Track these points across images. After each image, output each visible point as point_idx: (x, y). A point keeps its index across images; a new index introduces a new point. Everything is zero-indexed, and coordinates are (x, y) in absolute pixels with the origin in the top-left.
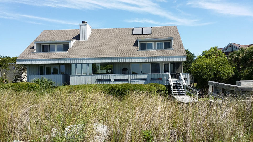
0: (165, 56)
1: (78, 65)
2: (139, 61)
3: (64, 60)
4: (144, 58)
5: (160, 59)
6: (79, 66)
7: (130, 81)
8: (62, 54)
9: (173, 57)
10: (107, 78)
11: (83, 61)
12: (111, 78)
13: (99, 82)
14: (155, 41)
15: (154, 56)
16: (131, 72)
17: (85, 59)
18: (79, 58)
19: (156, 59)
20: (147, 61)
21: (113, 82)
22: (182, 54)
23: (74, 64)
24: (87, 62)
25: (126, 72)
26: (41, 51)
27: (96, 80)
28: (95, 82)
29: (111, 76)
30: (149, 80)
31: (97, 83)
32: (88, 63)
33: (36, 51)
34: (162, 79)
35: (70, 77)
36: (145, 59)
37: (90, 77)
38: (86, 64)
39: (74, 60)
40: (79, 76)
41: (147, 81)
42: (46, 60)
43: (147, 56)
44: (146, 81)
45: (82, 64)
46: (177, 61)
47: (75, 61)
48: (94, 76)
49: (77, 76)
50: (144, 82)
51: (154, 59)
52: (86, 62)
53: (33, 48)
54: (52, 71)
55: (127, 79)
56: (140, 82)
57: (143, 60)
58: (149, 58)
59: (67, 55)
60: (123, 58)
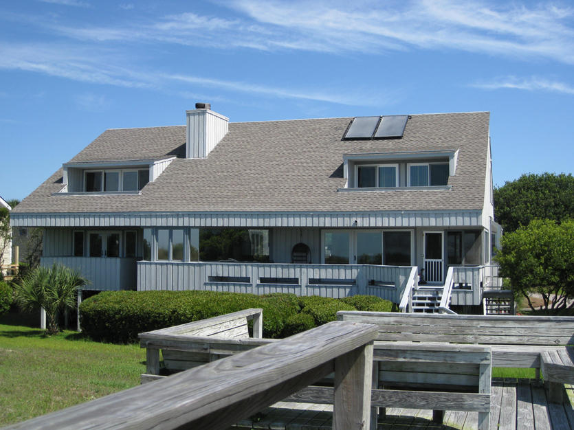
0: (415, 209)
1: (160, 231)
2: (334, 225)
3: (125, 217)
4: (350, 214)
5: (399, 219)
6: (164, 234)
7: (307, 286)
8: (123, 200)
9: (439, 213)
10: (237, 275)
11: (173, 222)
12: (250, 275)
13: (217, 285)
14: (403, 162)
15: (381, 209)
16: (323, 259)
17: (177, 215)
18: (163, 210)
19: (387, 219)
20: (359, 225)
21: (254, 285)
22: (471, 203)
23: (150, 230)
24: (185, 225)
25: (306, 257)
26: (82, 191)
27: (207, 278)
28: (205, 284)
29: (250, 267)
30: (363, 284)
31: (208, 288)
32: (187, 227)
33: (65, 190)
34: (393, 283)
35: (138, 266)
36: (354, 219)
37: (192, 268)
38: (182, 231)
39: (151, 217)
40: (162, 264)
41: (358, 286)
42: (79, 217)
43: (361, 208)
44: (355, 289)
45: (171, 228)
46: (453, 227)
47: (154, 219)
48: (203, 268)
49: (156, 264)
50: (348, 290)
51: (379, 219)
52: (181, 224)
53: (61, 181)
54: (104, 247)
55: (298, 279)
56: (323, 290)
57: (348, 222)
58: (363, 214)
59: (135, 204)
60: (288, 214)
